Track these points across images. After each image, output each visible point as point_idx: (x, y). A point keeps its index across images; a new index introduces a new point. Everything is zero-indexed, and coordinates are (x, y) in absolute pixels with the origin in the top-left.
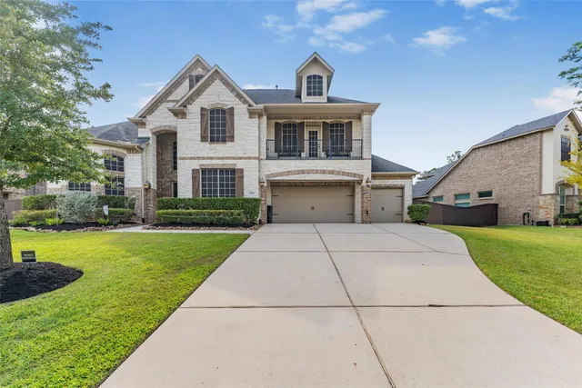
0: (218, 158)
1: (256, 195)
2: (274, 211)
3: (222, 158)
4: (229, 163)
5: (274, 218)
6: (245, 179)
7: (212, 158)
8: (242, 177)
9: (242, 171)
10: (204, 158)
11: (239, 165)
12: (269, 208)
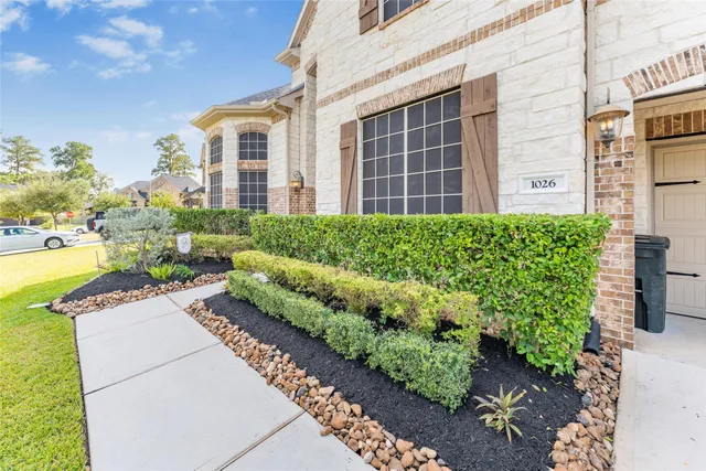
0: (405, 67)
1: (567, 202)
2: (672, 260)
3: (416, 62)
4: (435, 74)
5: (676, 293)
6: (504, 121)
7: (387, 74)
8: (493, 114)
9: (489, 85)
10: (367, 83)
11: (475, 64)
12: (650, 253)
